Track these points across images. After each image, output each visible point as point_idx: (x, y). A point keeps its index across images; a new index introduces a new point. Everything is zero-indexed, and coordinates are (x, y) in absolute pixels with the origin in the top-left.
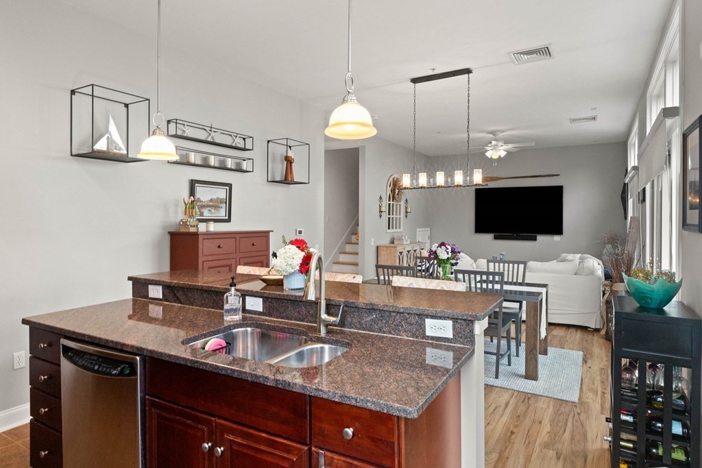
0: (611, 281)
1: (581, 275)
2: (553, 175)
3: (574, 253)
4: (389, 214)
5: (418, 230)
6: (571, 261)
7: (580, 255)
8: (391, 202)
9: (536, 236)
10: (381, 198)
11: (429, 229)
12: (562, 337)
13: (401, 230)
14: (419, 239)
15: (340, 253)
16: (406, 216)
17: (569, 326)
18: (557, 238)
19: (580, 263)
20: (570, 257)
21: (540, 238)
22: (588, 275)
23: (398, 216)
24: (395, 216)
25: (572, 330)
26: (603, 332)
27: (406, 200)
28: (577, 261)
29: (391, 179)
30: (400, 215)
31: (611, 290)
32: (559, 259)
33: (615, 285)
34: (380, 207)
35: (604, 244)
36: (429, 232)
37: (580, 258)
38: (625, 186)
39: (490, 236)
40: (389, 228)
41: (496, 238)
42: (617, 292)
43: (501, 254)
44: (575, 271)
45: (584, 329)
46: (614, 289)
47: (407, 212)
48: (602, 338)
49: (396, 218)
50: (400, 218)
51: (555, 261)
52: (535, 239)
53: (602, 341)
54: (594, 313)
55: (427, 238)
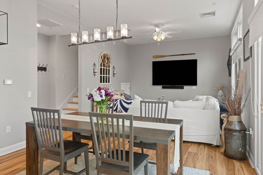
0: (227, 114)
1: (207, 109)
2: (192, 54)
3: (203, 95)
4: (101, 74)
5: (122, 84)
6: (201, 100)
7: (206, 96)
8: (103, 68)
9: (183, 86)
10: (94, 64)
11: (129, 83)
12: (195, 154)
13: (110, 83)
14: (122, 88)
15: (73, 97)
16: (114, 76)
17: (200, 144)
18: (194, 87)
19: (206, 101)
20: (201, 97)
21: (186, 87)
22: (211, 109)
23: (108, 76)
24: (105, 76)
25: (202, 146)
26: (222, 150)
27: (114, 67)
28: (205, 100)
29: (102, 54)
30: (109, 75)
31: (228, 121)
32: (195, 99)
33: (231, 117)
34: (94, 69)
35: (219, 90)
36: (129, 85)
37: (206, 98)
38: (230, 57)
39: (160, 87)
40: (101, 82)
41: (163, 88)
42: (232, 122)
43: (163, 96)
44: (203, 107)
45: (209, 145)
46: (230, 120)
47: (114, 74)
48: (222, 153)
49: (106, 77)
50: (109, 77)
51: (191, 100)
52: (183, 88)
53: (222, 157)
54: (216, 135)
55: (128, 88)
